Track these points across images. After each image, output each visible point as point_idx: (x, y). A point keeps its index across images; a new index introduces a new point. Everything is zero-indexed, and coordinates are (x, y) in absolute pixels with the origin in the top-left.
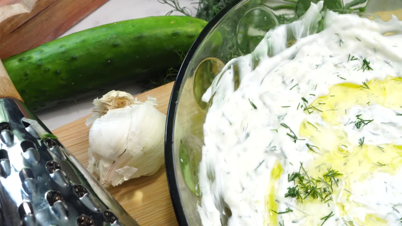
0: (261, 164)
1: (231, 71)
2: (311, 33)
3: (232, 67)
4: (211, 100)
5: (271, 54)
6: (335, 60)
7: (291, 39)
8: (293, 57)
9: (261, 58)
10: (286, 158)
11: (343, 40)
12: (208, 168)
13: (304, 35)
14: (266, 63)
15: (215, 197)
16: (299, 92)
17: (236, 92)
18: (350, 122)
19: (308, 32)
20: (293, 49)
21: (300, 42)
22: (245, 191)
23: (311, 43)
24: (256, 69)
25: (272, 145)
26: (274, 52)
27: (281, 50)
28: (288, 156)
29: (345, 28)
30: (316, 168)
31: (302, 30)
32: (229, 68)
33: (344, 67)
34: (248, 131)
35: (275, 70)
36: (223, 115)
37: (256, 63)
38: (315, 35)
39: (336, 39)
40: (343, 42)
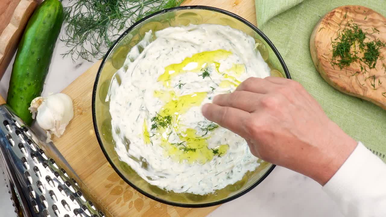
0: (138, 117)
1: (116, 79)
2: (151, 42)
3: (115, 77)
4: (110, 100)
5: (132, 60)
6: (166, 52)
7: (141, 49)
8: (144, 57)
9: (129, 65)
10: (149, 112)
11: (168, 40)
12: (116, 129)
13: (147, 45)
14: (131, 66)
15: (122, 139)
16: (150, 75)
17: (121, 86)
18: (176, 85)
19: (149, 43)
20: (143, 53)
21: (146, 49)
22: (134, 132)
23: (152, 46)
24: (127, 71)
25: (142, 107)
26: (134, 59)
27: (138, 56)
28: (149, 111)
29: (167, 35)
30: (163, 112)
31: (145, 43)
32: (114, 78)
33: (171, 54)
34: (130, 102)
35: (137, 66)
36: (117, 103)
37: (126, 69)
38: (153, 43)
39: (164, 40)
40: (168, 41)
